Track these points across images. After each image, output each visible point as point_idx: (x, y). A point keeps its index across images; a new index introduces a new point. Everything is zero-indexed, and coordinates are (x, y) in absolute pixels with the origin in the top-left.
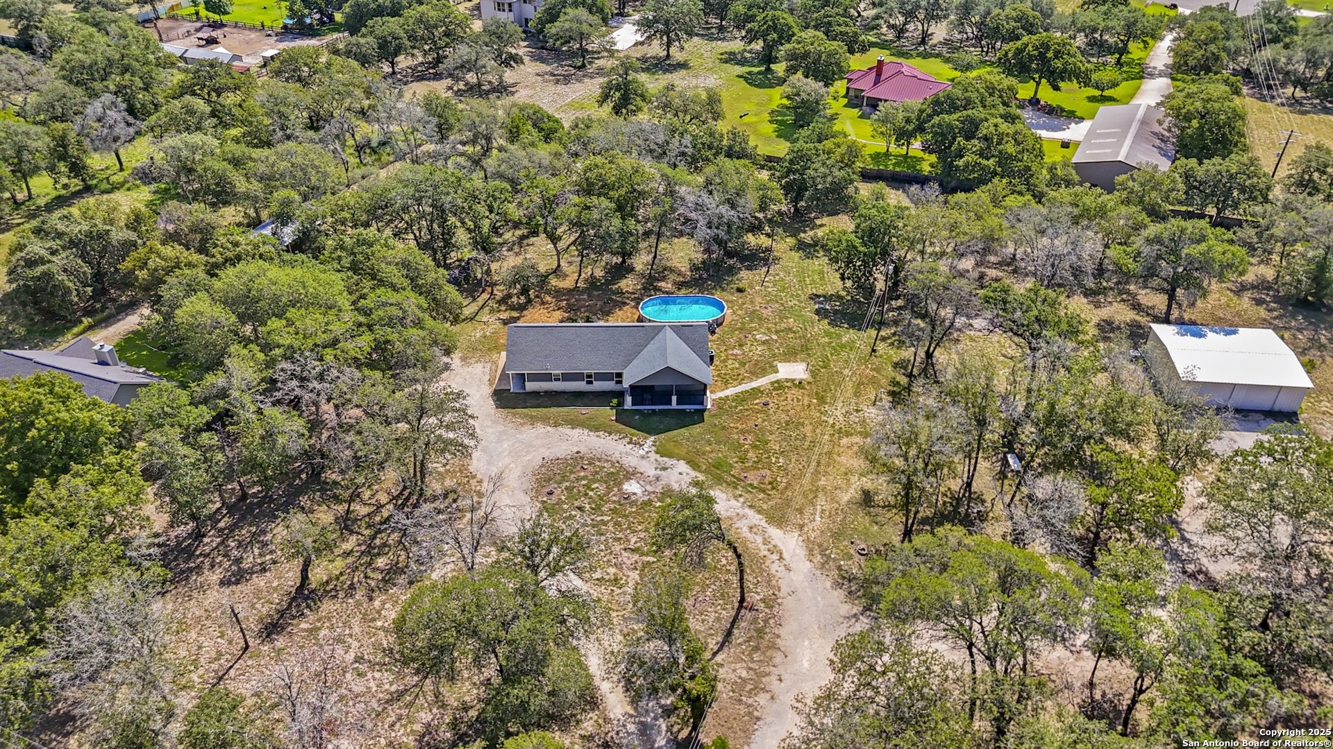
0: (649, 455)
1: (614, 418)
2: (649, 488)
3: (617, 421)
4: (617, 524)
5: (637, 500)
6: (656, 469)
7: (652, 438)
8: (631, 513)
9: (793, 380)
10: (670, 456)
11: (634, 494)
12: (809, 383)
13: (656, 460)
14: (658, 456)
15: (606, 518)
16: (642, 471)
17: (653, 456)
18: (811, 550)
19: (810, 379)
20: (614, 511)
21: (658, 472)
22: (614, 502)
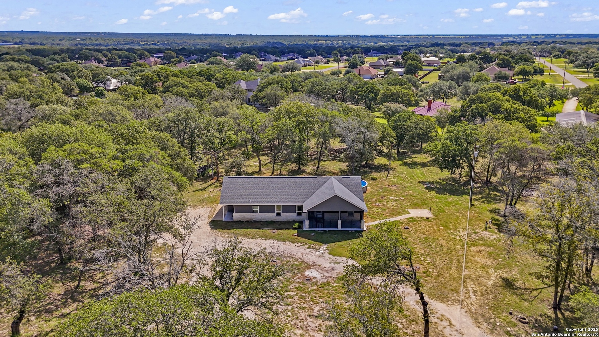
0: (324, 255)
1: (296, 234)
2: (326, 274)
3: (298, 236)
4: (301, 297)
5: (317, 282)
6: (330, 263)
7: (326, 246)
8: (313, 290)
9: (422, 218)
10: (340, 256)
11: (314, 278)
12: (433, 219)
13: (330, 258)
14: (331, 256)
15: (292, 294)
16: (319, 264)
17: (327, 256)
19: (434, 217)
20: (298, 289)
21: (332, 265)
22: (299, 282)
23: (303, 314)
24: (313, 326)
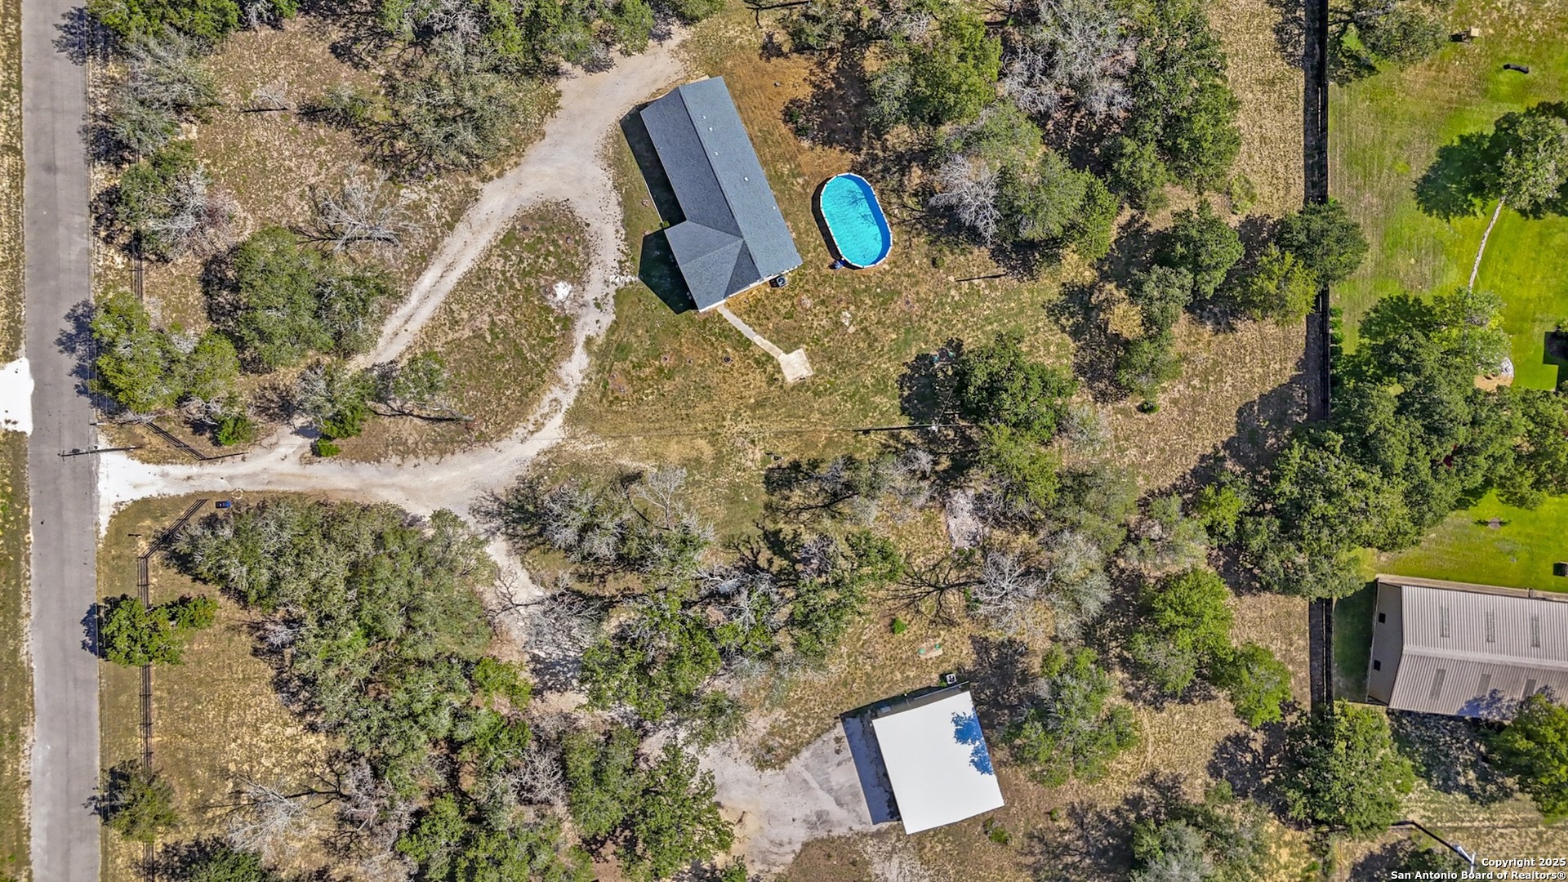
0: (612, 286)
1: (647, 233)
2: (568, 303)
3: (646, 238)
4: (515, 297)
5: (548, 301)
6: (596, 299)
7: (635, 279)
8: (532, 302)
9: (778, 372)
10: (616, 305)
11: (555, 295)
12: (781, 387)
13: (607, 294)
14: (613, 294)
15: (518, 286)
16: (587, 288)
17: (612, 290)
18: (550, 452)
19: (787, 387)
20: (529, 288)
21: (592, 303)
22: (538, 283)
23: (490, 309)
24: (478, 324)
